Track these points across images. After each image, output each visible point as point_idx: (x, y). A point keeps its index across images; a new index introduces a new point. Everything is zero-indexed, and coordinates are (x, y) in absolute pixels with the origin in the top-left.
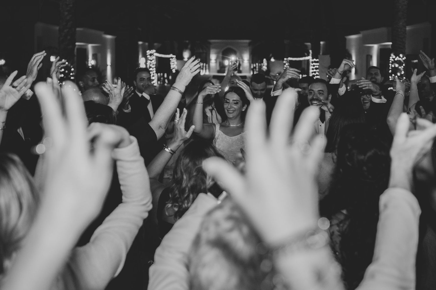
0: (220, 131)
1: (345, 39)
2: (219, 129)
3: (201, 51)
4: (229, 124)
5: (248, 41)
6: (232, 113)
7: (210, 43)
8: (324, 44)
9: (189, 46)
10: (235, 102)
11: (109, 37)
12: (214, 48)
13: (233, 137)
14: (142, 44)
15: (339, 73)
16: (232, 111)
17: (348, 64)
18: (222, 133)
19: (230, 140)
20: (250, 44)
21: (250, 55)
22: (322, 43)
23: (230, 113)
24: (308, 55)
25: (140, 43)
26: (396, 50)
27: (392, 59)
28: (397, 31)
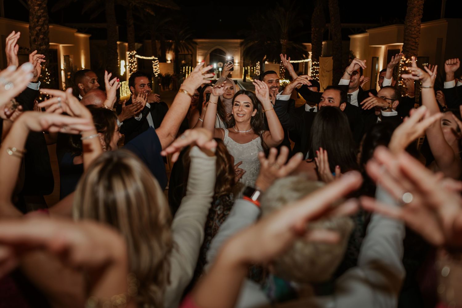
0: (229, 137)
1: (349, 39)
2: (228, 135)
3: (186, 52)
4: (238, 130)
5: (239, 41)
6: (242, 117)
7: (196, 43)
8: (325, 44)
9: (173, 47)
10: (246, 104)
11: (82, 35)
12: (202, 48)
13: (244, 144)
14: (120, 44)
15: (348, 73)
16: (242, 114)
17: (358, 64)
18: (232, 140)
19: (241, 147)
20: (241, 44)
21: (241, 57)
22: (323, 43)
23: (240, 117)
24: (307, 58)
25: (118, 43)
26: (408, 51)
27: (403, 61)
28: (411, 30)
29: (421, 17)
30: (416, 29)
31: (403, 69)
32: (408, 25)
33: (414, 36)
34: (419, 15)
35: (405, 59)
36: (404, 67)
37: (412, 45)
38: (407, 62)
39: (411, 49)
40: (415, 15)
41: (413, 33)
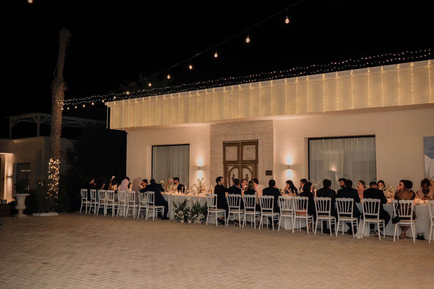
26: (54, 156)
27: (51, 163)
28: (55, 143)
29: (60, 135)
30: (58, 142)
31: (52, 168)
32: (53, 139)
33: (57, 146)
34: (60, 134)
35: (53, 161)
36: (52, 166)
37: (57, 152)
38: (54, 163)
39: (56, 154)
40: (57, 133)
41: (57, 144)
